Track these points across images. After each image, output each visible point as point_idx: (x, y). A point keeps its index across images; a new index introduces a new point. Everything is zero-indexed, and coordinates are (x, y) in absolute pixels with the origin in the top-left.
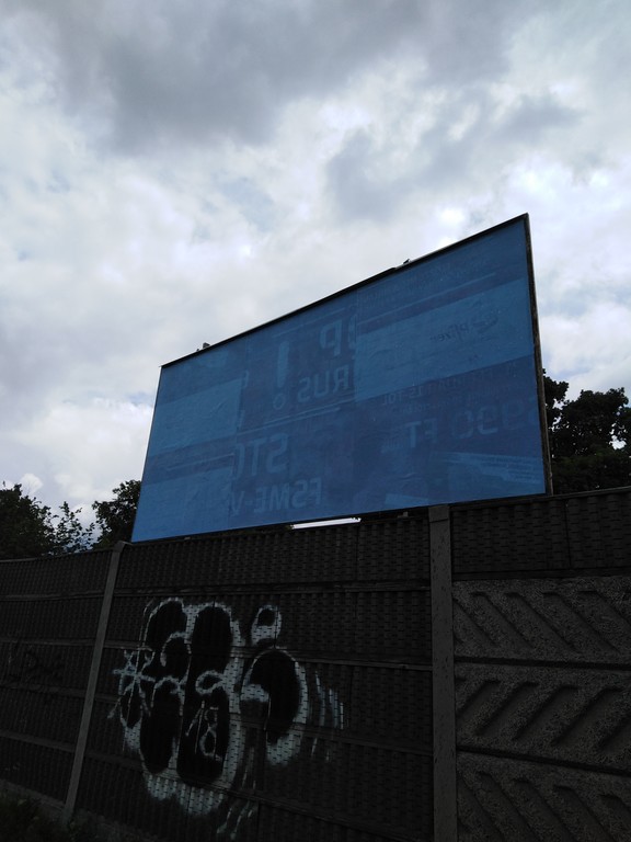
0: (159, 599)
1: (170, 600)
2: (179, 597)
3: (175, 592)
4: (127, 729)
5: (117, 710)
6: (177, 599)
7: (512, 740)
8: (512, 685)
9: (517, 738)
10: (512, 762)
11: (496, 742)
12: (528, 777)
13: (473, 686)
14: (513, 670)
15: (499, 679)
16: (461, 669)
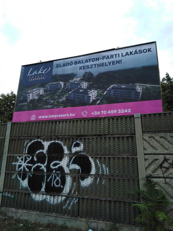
0: (31, 140)
1: (36, 140)
2: (40, 139)
3: (38, 137)
4: (21, 181)
5: (16, 175)
6: (39, 140)
7: (163, 173)
8: (163, 160)
9: (164, 173)
10: (164, 179)
11: (158, 175)
12: (168, 182)
13: (150, 161)
14: (162, 156)
15: (158, 158)
16: (147, 157)
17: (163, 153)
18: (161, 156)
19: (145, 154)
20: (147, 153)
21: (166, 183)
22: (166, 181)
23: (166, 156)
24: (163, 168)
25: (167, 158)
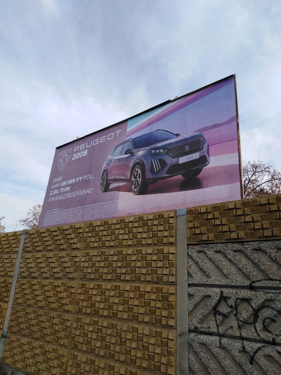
7: (217, 326)
8: (218, 298)
9: (220, 326)
10: (218, 338)
11: (209, 328)
12: (225, 346)
13: (197, 299)
14: (218, 290)
15: (211, 294)
16: (192, 290)
17: (219, 283)
18: (215, 289)
19: (190, 285)
20: (192, 284)
21: (221, 347)
22: (220, 343)
23: (224, 290)
24: (219, 315)
25: (225, 295)
